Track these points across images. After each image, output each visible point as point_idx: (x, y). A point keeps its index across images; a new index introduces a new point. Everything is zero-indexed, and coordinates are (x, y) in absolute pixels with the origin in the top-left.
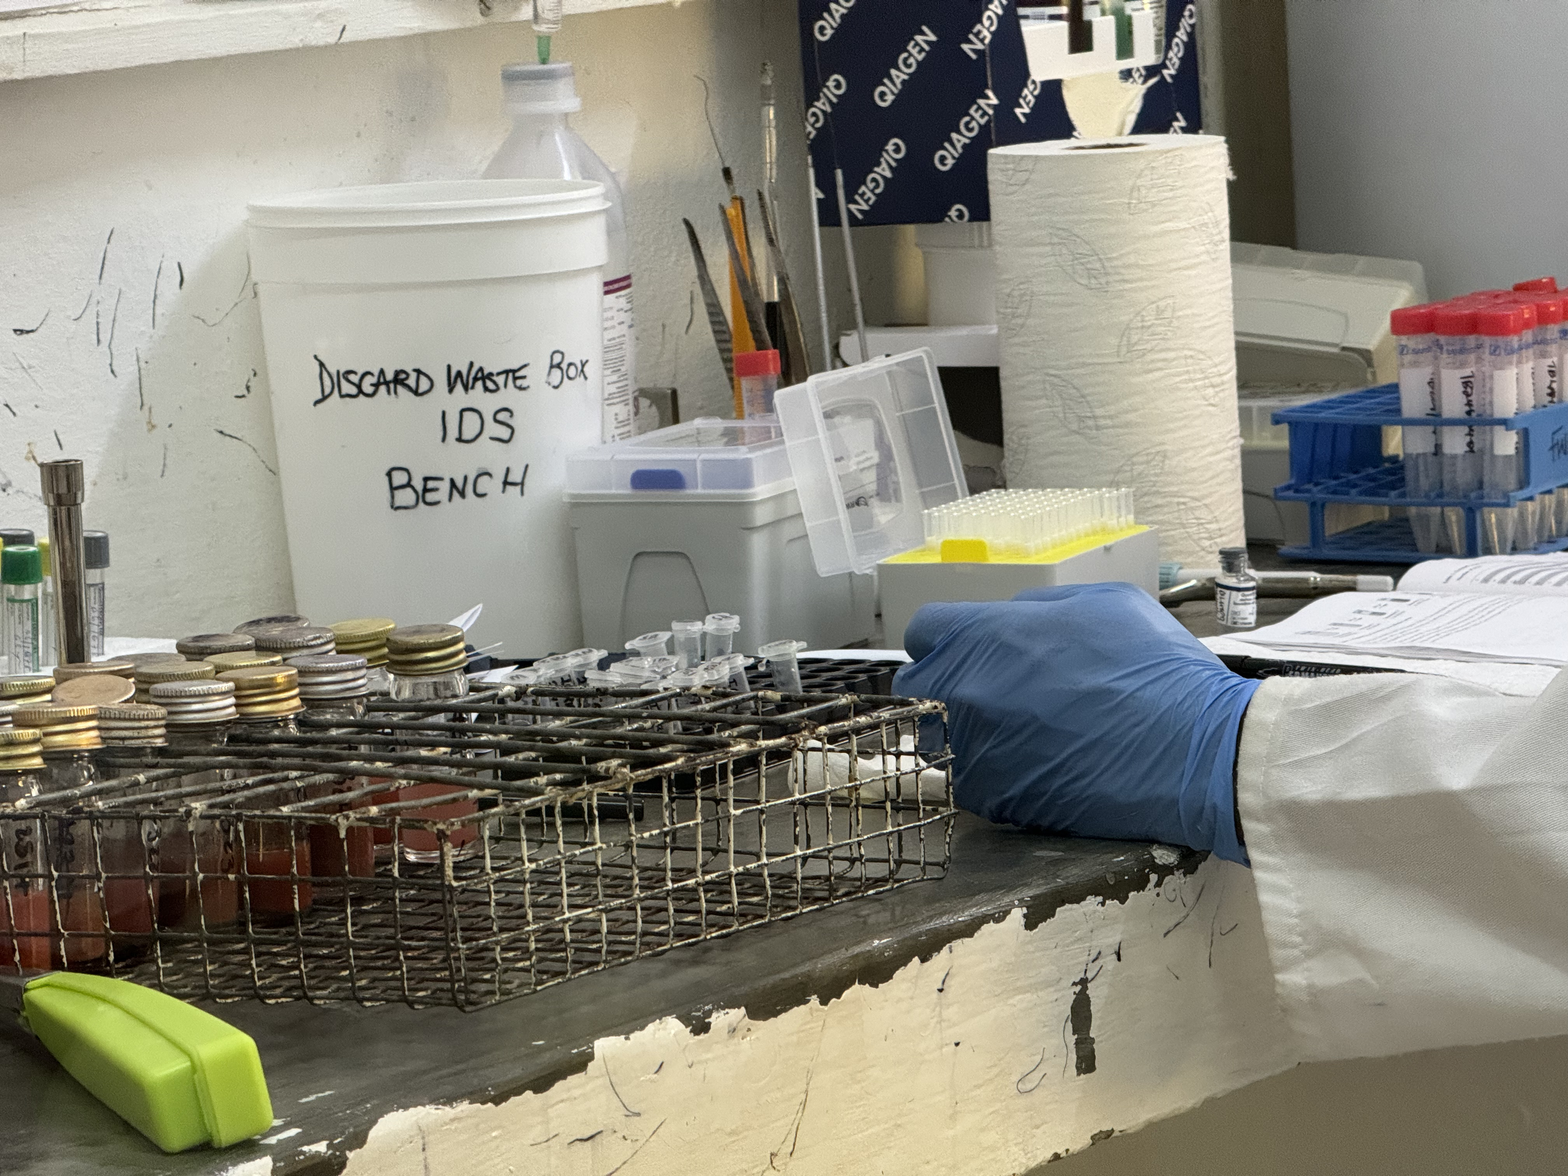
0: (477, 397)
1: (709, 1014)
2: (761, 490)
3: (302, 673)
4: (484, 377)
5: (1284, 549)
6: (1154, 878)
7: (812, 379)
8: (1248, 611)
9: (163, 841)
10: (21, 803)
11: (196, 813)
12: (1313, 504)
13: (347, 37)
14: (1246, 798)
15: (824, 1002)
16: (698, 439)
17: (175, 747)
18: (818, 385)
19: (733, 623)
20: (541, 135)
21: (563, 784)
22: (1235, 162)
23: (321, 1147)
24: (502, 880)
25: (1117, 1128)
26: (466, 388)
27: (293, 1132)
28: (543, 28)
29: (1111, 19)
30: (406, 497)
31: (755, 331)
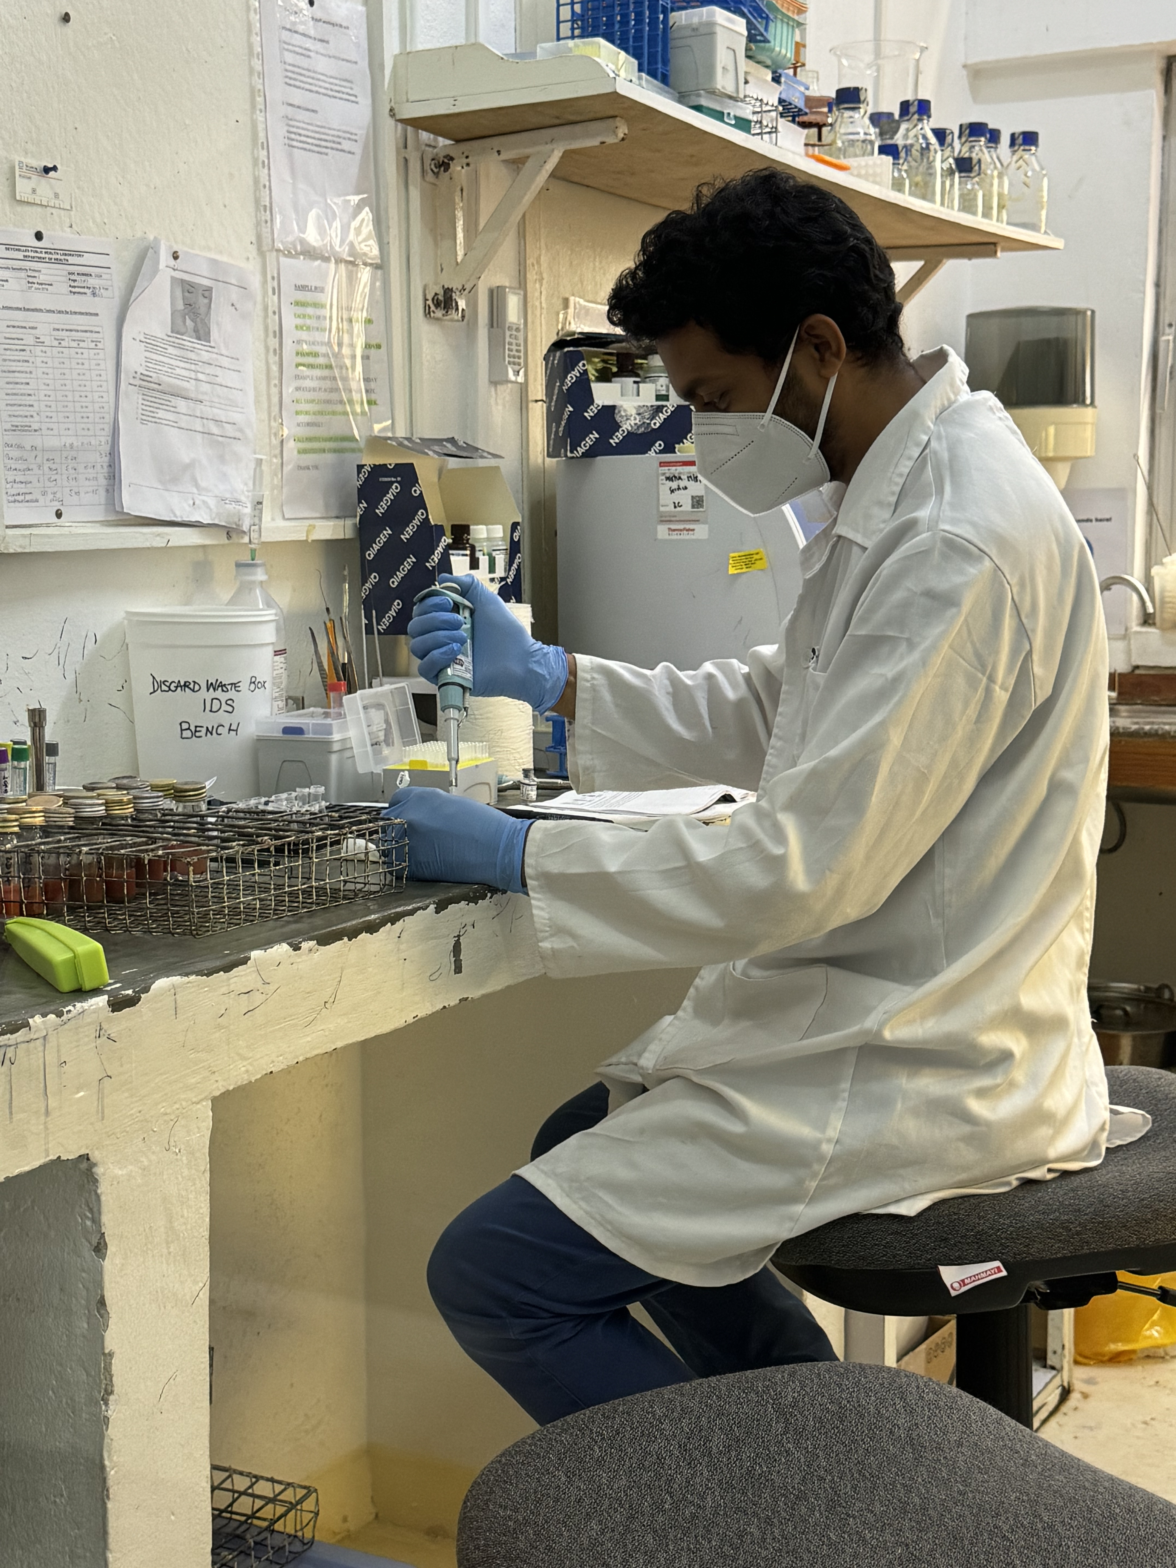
0: (219, 694)
1: (300, 943)
2: (336, 736)
3: (135, 798)
4: (222, 685)
5: (548, 772)
6: (489, 895)
7: (359, 692)
8: (533, 794)
9: (71, 866)
10: (8, 846)
11: (84, 852)
12: (561, 754)
13: (170, 544)
14: (528, 871)
15: (350, 940)
16: (312, 715)
17: (78, 827)
18: (361, 694)
19: (322, 790)
20: (251, 589)
21: (243, 845)
22: (534, 615)
23: (130, 992)
24: (214, 883)
25: (470, 996)
26: (214, 689)
27: (118, 985)
28: (253, 546)
29: (487, 557)
30: (187, 734)
31: (337, 674)
